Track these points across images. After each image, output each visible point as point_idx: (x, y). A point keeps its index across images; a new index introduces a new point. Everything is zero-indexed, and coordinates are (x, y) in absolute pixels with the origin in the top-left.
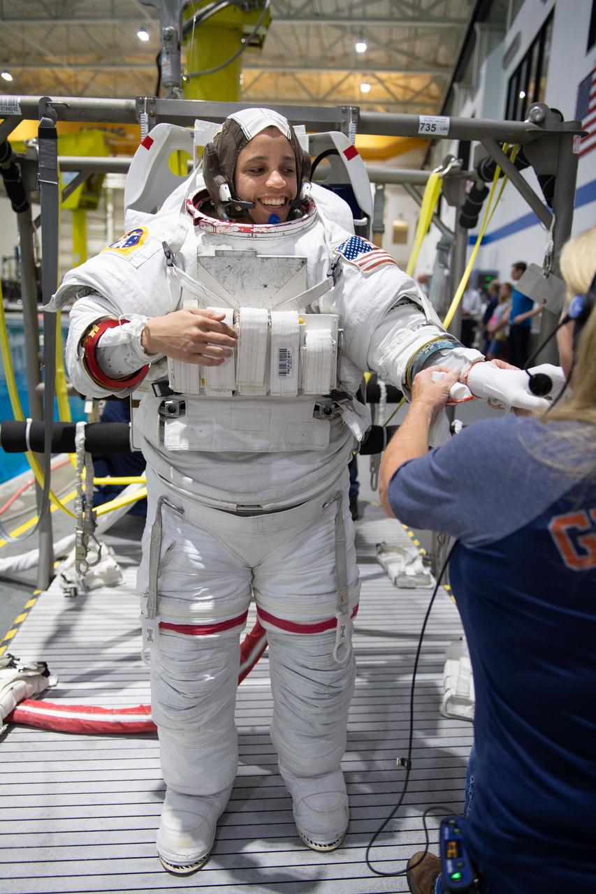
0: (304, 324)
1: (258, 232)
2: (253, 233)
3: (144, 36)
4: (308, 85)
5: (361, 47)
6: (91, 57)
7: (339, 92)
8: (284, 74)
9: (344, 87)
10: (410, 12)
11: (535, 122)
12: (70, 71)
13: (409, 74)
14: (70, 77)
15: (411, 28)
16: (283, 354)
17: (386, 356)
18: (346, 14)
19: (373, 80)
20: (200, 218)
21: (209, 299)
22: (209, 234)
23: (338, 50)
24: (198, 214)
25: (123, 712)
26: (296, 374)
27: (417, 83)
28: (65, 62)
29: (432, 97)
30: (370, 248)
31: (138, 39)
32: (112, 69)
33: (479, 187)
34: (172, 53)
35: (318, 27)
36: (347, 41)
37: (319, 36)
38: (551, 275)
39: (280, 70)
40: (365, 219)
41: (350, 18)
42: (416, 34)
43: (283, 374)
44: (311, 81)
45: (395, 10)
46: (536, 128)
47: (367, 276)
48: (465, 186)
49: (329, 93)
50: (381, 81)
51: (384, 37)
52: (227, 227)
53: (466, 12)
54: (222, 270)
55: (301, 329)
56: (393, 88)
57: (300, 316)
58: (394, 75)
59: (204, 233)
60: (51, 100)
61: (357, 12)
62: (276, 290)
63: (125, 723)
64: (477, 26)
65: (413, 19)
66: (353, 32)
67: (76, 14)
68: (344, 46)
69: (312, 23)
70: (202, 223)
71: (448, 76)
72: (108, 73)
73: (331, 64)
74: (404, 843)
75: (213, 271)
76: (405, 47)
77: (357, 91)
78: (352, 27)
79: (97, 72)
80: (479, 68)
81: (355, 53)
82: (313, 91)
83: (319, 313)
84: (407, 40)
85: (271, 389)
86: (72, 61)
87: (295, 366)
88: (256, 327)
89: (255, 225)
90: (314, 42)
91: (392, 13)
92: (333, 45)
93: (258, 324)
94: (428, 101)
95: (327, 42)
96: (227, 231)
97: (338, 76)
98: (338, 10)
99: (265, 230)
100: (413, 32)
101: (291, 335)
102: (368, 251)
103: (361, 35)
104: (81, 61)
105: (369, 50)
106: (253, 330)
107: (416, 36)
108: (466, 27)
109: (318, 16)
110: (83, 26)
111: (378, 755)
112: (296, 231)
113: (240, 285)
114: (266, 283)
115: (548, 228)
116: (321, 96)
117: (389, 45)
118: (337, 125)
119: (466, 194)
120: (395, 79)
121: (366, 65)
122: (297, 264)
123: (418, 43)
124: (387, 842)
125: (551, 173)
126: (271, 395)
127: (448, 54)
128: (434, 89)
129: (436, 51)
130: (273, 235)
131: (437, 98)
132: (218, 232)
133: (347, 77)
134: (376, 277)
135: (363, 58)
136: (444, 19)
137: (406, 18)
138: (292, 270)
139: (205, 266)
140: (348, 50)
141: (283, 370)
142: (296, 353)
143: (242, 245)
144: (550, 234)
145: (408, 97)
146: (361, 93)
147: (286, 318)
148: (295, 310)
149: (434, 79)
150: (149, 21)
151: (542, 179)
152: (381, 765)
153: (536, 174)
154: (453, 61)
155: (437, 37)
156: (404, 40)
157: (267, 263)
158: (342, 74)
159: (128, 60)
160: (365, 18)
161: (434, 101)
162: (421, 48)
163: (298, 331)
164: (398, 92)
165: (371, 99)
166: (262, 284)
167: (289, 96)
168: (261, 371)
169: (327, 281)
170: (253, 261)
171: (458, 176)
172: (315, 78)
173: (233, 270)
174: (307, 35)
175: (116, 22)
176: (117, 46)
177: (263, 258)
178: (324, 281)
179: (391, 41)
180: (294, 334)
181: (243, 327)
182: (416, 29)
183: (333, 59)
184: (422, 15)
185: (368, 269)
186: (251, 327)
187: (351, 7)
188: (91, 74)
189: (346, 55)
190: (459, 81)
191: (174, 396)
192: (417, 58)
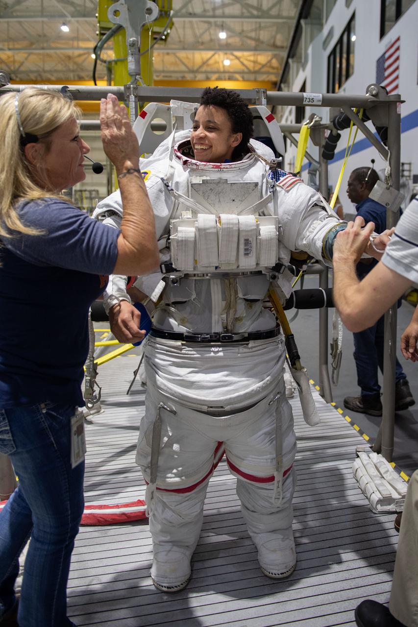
0: (259, 223)
1: (225, 168)
2: (221, 168)
3: (65, 29)
4: (185, 61)
5: (223, 35)
6: (25, 43)
7: (208, 65)
8: (168, 54)
9: (211, 62)
10: (255, 12)
11: (373, 95)
12: (10, 53)
13: (257, 53)
14: (9, 57)
15: (256, 22)
16: (247, 242)
17: (307, 238)
18: (211, 13)
19: (232, 57)
20: (187, 161)
21: (199, 209)
22: (192, 170)
23: (206, 37)
24: (185, 158)
25: (127, 505)
26: (254, 254)
27: (262, 58)
28: (6, 47)
29: (273, 68)
30: (285, 174)
31: (61, 31)
32: (41, 51)
33: (334, 133)
34: (135, 54)
35: (191, 22)
36: (212, 32)
37: (192, 28)
38: (391, 188)
39: (166, 51)
40: (281, 158)
41: (214, 16)
42: (260, 26)
43: (246, 254)
44: (187, 58)
45: (244, 11)
46: (374, 99)
47: (288, 192)
48: (324, 133)
49: (200, 67)
50: (237, 58)
51: (238, 28)
52: (205, 165)
53: (294, 12)
54: (207, 191)
55: (258, 225)
56: (246, 63)
57: (256, 218)
58: (246, 54)
59: (189, 170)
60: (68, 88)
61: (219, 12)
62: (240, 202)
63: (128, 513)
64: (302, 22)
65: (258, 17)
66: (216, 25)
67: (15, 14)
68: (210, 34)
69: (187, 20)
70: (188, 164)
71: (284, 54)
72: (39, 54)
73: (202, 47)
74: (338, 571)
75: (201, 193)
76: (253, 35)
77: (221, 66)
78: (215, 22)
79: (30, 54)
80: (306, 49)
81: (219, 40)
82: (190, 65)
83: (265, 216)
84: (255, 30)
85: (240, 264)
86: (11, 47)
87: (254, 250)
88: (231, 226)
89: (222, 164)
90: (189, 32)
91: (243, 13)
92: (202, 35)
93: (233, 224)
94: (271, 70)
95: (198, 32)
96: (205, 168)
97: (206, 55)
98: (205, 11)
99: (228, 167)
100: (258, 26)
101: (251, 230)
102: (285, 176)
103: (222, 27)
104: (17, 46)
105: (228, 37)
106: (229, 228)
107: (260, 28)
108: (295, 22)
109: (191, 15)
110: (20, 23)
111: (309, 518)
112: (246, 166)
113: (218, 200)
114: (234, 199)
115: (386, 159)
116: (195, 68)
117: (242, 33)
118: (253, 100)
119: (326, 138)
120: (247, 57)
121: (226, 47)
122: (252, 186)
123: (262, 32)
124: (327, 572)
125: (385, 126)
126: (240, 268)
127: (283, 39)
128: (275, 63)
129: (275, 38)
130: (233, 169)
131: (277, 68)
132: (200, 168)
133: (213, 55)
134: (294, 190)
135: (224, 42)
136: (278, 16)
137: (253, 16)
138: (249, 190)
139: (196, 190)
140: (213, 37)
141: (246, 252)
142: (255, 241)
143: (214, 176)
144: (388, 162)
145: (257, 68)
146: (224, 66)
147: (248, 220)
148: (252, 215)
149: (275, 56)
150: (69, 18)
151: (378, 129)
152: (311, 524)
153: (374, 125)
154: (288, 44)
155: (275, 28)
156: (252, 31)
157: (234, 187)
158: (210, 53)
159: (53, 45)
160: (224, 16)
161: (275, 71)
162: (264, 35)
163: (255, 227)
164: (250, 65)
165: (231, 70)
166: (231, 199)
167: (172, 68)
168: (234, 253)
169: (270, 195)
170: (226, 186)
171: (320, 127)
172: (190, 56)
173: (213, 191)
174: (184, 27)
175: (45, 19)
176: (45, 36)
177: (231, 183)
178: (268, 195)
179: (243, 31)
180: (254, 229)
181: (224, 226)
182: (260, 23)
183: (203, 43)
184: (264, 14)
185: (288, 187)
186: (229, 226)
187: (214, 9)
188: (26, 55)
189: (211, 40)
190: (293, 57)
191: (175, 273)
192: (262, 42)
